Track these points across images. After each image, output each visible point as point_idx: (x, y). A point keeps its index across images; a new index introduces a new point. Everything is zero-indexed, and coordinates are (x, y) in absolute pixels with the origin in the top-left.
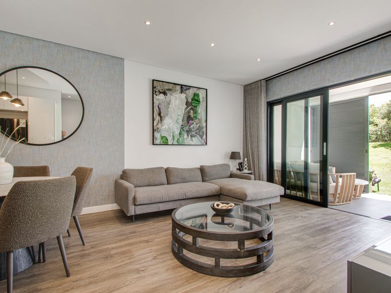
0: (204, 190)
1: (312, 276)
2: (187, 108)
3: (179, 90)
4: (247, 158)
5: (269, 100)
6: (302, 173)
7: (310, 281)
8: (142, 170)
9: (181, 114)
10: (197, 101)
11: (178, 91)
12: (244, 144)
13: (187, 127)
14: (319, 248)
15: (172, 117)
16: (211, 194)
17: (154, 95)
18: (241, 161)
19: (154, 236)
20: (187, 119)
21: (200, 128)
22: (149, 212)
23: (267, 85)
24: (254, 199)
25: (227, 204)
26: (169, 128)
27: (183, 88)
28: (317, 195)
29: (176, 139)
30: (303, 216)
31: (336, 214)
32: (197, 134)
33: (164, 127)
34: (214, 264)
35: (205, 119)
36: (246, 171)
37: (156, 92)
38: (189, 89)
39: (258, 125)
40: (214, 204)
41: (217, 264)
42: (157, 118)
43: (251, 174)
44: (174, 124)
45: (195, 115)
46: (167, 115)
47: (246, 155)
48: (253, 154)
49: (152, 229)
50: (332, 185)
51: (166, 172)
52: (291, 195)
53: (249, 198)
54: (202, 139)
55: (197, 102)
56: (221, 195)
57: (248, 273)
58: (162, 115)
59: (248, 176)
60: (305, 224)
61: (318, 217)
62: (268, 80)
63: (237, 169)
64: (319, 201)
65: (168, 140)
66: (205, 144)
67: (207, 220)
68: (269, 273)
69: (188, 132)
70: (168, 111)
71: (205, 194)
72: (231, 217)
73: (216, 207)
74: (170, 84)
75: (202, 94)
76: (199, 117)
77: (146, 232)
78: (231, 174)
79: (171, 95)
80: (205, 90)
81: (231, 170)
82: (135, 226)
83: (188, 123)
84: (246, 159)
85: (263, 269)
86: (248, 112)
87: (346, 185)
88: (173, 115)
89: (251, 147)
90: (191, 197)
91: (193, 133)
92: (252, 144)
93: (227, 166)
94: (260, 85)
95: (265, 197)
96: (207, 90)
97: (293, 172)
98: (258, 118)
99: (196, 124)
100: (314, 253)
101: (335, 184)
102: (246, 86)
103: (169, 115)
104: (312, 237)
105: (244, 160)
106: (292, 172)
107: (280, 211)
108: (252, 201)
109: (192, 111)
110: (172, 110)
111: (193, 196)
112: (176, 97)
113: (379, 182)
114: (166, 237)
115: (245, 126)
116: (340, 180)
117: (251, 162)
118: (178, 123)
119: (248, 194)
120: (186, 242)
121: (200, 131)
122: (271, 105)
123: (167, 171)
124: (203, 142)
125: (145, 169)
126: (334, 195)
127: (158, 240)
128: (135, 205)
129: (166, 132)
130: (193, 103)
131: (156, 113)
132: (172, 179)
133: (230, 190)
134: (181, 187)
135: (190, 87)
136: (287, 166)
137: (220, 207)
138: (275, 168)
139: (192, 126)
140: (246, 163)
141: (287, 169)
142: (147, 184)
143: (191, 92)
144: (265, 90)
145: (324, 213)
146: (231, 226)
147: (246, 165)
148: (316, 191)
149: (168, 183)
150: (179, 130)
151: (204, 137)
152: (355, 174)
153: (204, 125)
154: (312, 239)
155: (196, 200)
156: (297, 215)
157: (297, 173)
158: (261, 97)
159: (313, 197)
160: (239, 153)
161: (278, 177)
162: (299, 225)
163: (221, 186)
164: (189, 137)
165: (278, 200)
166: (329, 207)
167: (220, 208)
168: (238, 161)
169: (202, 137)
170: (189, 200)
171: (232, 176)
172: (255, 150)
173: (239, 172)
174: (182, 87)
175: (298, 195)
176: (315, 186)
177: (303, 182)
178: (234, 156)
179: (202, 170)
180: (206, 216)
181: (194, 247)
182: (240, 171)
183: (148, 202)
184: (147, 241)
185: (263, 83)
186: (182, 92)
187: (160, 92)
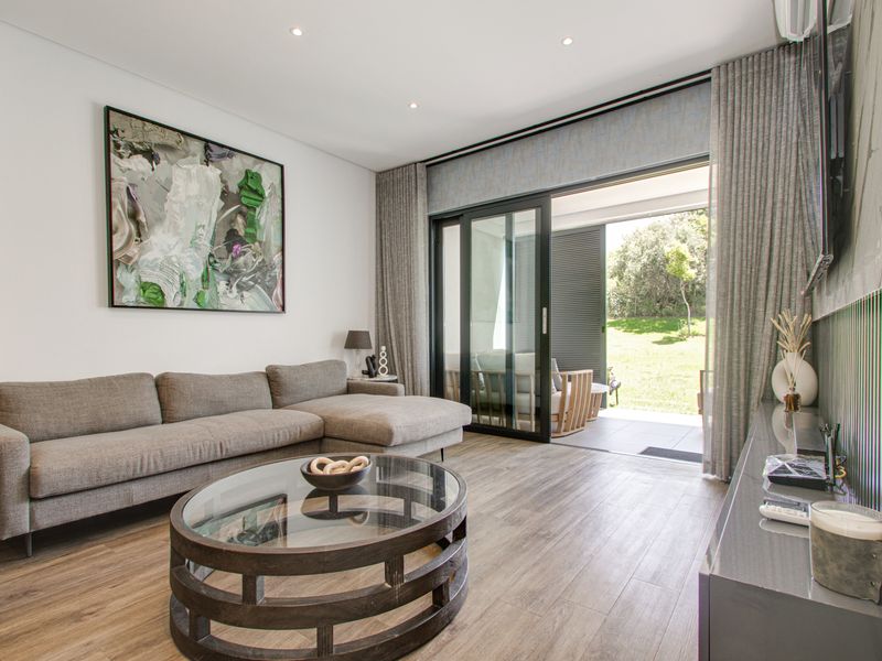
0: (278, 430)
1: (557, 610)
2: (224, 209)
3: (200, 155)
4: (385, 344)
5: (434, 212)
6: (502, 375)
7: (557, 625)
8: (68, 384)
9: (205, 222)
10: (256, 192)
11: (194, 155)
12: (377, 312)
13: (228, 263)
14: (555, 536)
15: (176, 227)
16: (298, 439)
17: (112, 155)
18: (372, 352)
19: (106, 591)
20: (227, 238)
21: (264, 268)
22: (91, 514)
23: (429, 177)
24: (408, 439)
25: (349, 459)
26: (168, 259)
27: (213, 151)
28: (530, 419)
29: (191, 294)
30: (512, 465)
31: (566, 454)
32: (256, 282)
33: (149, 256)
34: (315, 646)
35: (279, 243)
36: (384, 376)
37: (118, 146)
38: (230, 156)
39: (410, 267)
40: (309, 465)
41: (325, 641)
42: (125, 228)
43: (396, 381)
44: (183, 251)
45: (251, 231)
46: (160, 220)
47: (384, 338)
48: (399, 335)
49: (103, 567)
50: (556, 395)
51: (157, 386)
52: (479, 424)
53: (397, 440)
54: (270, 295)
55: (256, 197)
56: (327, 440)
57: (412, 645)
58: (142, 218)
59: (389, 387)
60: (516, 483)
61: (539, 466)
62: (433, 165)
63: (363, 372)
64: (534, 430)
65: (163, 295)
66: (279, 309)
67: (285, 511)
68: (463, 628)
69: (231, 275)
70: (162, 209)
71: (283, 440)
72: (359, 492)
73: (316, 471)
74: (168, 131)
75: (269, 178)
76: (261, 236)
77: (75, 583)
78: (348, 384)
79: (171, 163)
80: (279, 168)
81: (348, 375)
82: (34, 568)
83: (230, 250)
84: (384, 348)
85: (449, 620)
86: (386, 236)
87: (579, 395)
88: (181, 223)
89: (395, 318)
90: (240, 451)
91: (245, 279)
92: (396, 312)
93: (340, 364)
94: (413, 173)
95: (434, 433)
96: (282, 167)
97: (484, 374)
98: (410, 250)
99: (255, 256)
100: (548, 547)
101: (560, 394)
102: (380, 173)
103: (167, 223)
104: (538, 510)
105: (378, 350)
106: (481, 374)
107: (463, 461)
108: (403, 445)
109: (240, 219)
110: (176, 207)
111: (247, 450)
112: (189, 170)
113: (618, 387)
114: (154, 587)
115: (379, 270)
116: (569, 385)
117: (395, 355)
118: (197, 248)
119: (395, 429)
120: (220, 598)
121: (264, 275)
122: (437, 223)
123: (162, 385)
124: (275, 303)
125: (78, 383)
126: (559, 416)
127: (124, 601)
128: (32, 499)
129: (157, 272)
130: (244, 197)
131: (120, 210)
132: (178, 406)
133: (349, 424)
134: (208, 427)
135: (231, 151)
136: (472, 360)
137: (327, 471)
138: (447, 367)
139: (241, 260)
140: (383, 358)
141: (472, 369)
142: (86, 429)
143: (237, 166)
144: (424, 188)
145: (544, 455)
146: (358, 518)
147: (383, 361)
148: (528, 411)
149: (167, 418)
150: (202, 270)
151: (278, 290)
152: (591, 371)
153: (277, 258)
154: (539, 515)
155: (256, 458)
156: (497, 467)
157: (491, 376)
158: (416, 202)
159: (521, 425)
160: (368, 333)
161: (453, 386)
162: (508, 488)
163: (326, 415)
164: (234, 289)
165: (458, 437)
166: (552, 440)
167: (328, 473)
168: (365, 353)
169: (270, 291)
170: (234, 462)
171: (351, 389)
172: (405, 327)
173: (367, 379)
174: (207, 148)
175: (493, 424)
176: (526, 400)
177: (504, 395)
178: (354, 340)
179: (272, 377)
180: (285, 501)
181: (249, 607)
182: (371, 376)
183: (86, 484)
184: (77, 617)
185: (421, 170)
186: (207, 161)
187: (132, 148)
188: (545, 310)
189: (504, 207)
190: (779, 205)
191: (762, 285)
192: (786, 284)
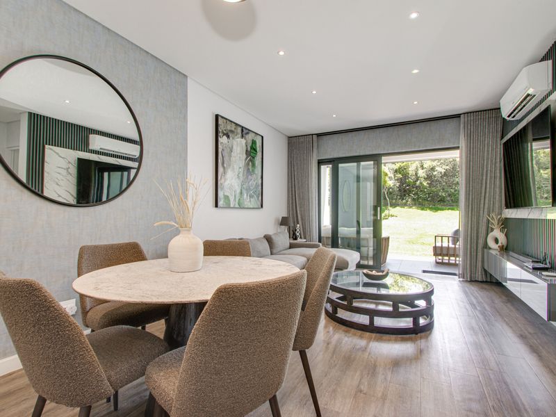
2: (246, 159)
3: (240, 134)
5: (320, 158)
9: (241, 165)
10: (255, 150)
12: (288, 207)
13: (247, 184)
15: (234, 169)
17: (219, 137)
20: (247, 173)
21: (256, 186)
23: (318, 141)
26: (231, 184)
27: (244, 131)
29: (237, 200)
32: (254, 194)
33: (227, 183)
37: (219, 132)
38: (248, 133)
42: (221, 170)
44: (235, 180)
45: (253, 168)
46: (229, 165)
47: (292, 220)
48: (302, 218)
54: (258, 200)
55: (255, 152)
58: (225, 165)
62: (319, 135)
65: (230, 201)
66: (261, 207)
69: (248, 190)
70: (230, 161)
74: (232, 123)
75: (259, 143)
76: (256, 171)
78: (290, 243)
79: (233, 138)
80: (262, 138)
83: (248, 178)
84: (298, 226)
88: (235, 167)
91: (251, 192)
94: (311, 139)
98: (309, 177)
99: (254, 181)
102: (291, 137)
103: (231, 166)
109: (250, 163)
110: (234, 159)
112: (237, 142)
118: (239, 178)
121: (257, 190)
122: (319, 163)
124: (259, 204)
129: (228, 190)
130: (252, 153)
131: (220, 162)
135: (249, 131)
139: (250, 183)
140: (298, 230)
143: (250, 137)
144: (317, 147)
147: (298, 232)
150: (240, 188)
151: (260, 197)
158: (312, 153)
164: (248, 197)
169: (258, 197)
171: (291, 246)
172: (306, 214)
174: (242, 130)
179: (269, 240)
182: (294, 240)
185: (315, 138)
186: (242, 137)
187: (223, 132)
188: (379, 208)
189: (357, 159)
190: (489, 172)
191: (482, 202)
192: (492, 202)
